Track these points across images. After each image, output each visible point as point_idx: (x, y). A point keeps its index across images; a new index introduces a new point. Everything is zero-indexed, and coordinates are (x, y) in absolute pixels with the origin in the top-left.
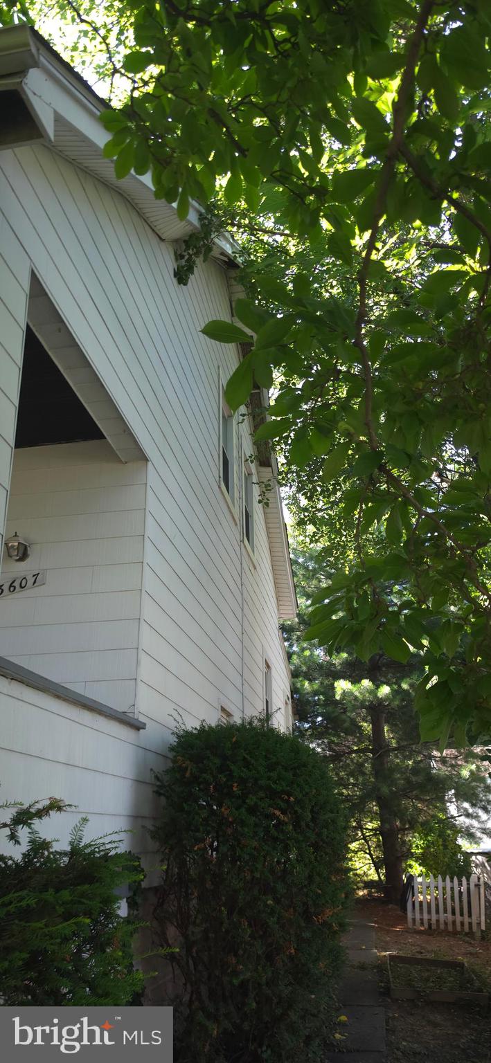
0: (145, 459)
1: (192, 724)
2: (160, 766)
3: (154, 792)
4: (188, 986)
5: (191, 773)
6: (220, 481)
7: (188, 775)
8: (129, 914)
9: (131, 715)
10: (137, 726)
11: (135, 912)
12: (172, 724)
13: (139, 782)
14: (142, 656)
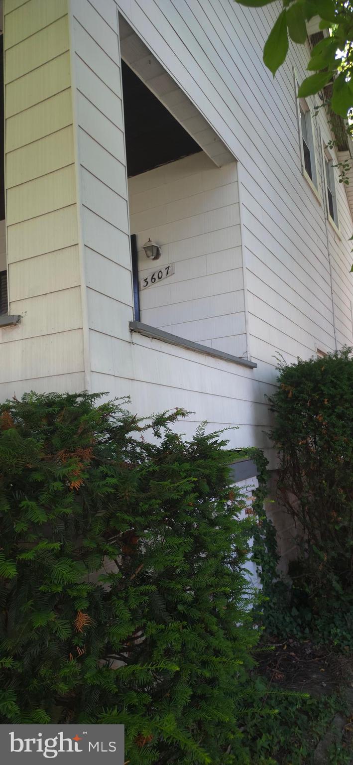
0: (234, 160)
1: (291, 361)
2: (272, 392)
3: (269, 409)
4: (306, 530)
5: (293, 395)
6: (302, 169)
7: (290, 395)
8: (259, 486)
9: (245, 359)
10: (251, 366)
11: (264, 485)
12: (275, 362)
13: (256, 403)
14: (249, 316)
